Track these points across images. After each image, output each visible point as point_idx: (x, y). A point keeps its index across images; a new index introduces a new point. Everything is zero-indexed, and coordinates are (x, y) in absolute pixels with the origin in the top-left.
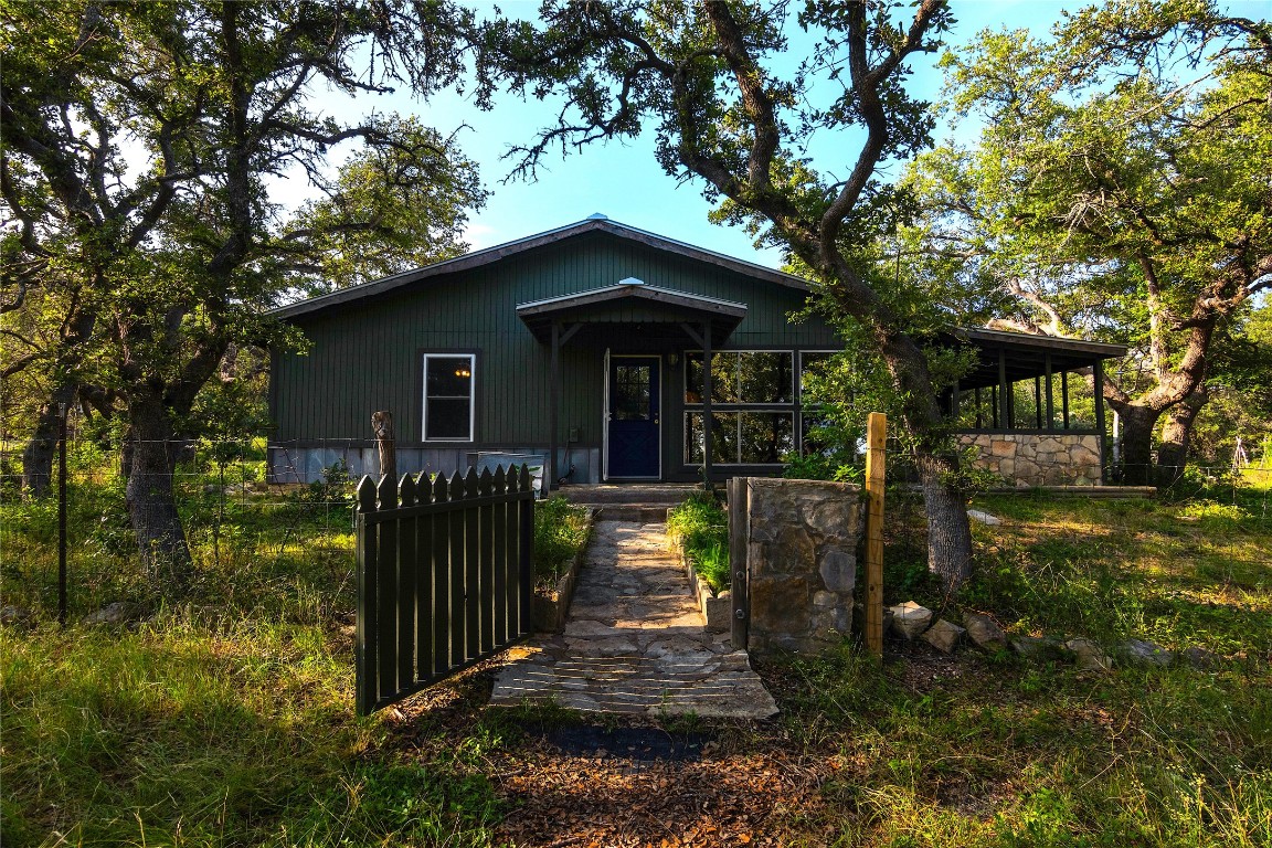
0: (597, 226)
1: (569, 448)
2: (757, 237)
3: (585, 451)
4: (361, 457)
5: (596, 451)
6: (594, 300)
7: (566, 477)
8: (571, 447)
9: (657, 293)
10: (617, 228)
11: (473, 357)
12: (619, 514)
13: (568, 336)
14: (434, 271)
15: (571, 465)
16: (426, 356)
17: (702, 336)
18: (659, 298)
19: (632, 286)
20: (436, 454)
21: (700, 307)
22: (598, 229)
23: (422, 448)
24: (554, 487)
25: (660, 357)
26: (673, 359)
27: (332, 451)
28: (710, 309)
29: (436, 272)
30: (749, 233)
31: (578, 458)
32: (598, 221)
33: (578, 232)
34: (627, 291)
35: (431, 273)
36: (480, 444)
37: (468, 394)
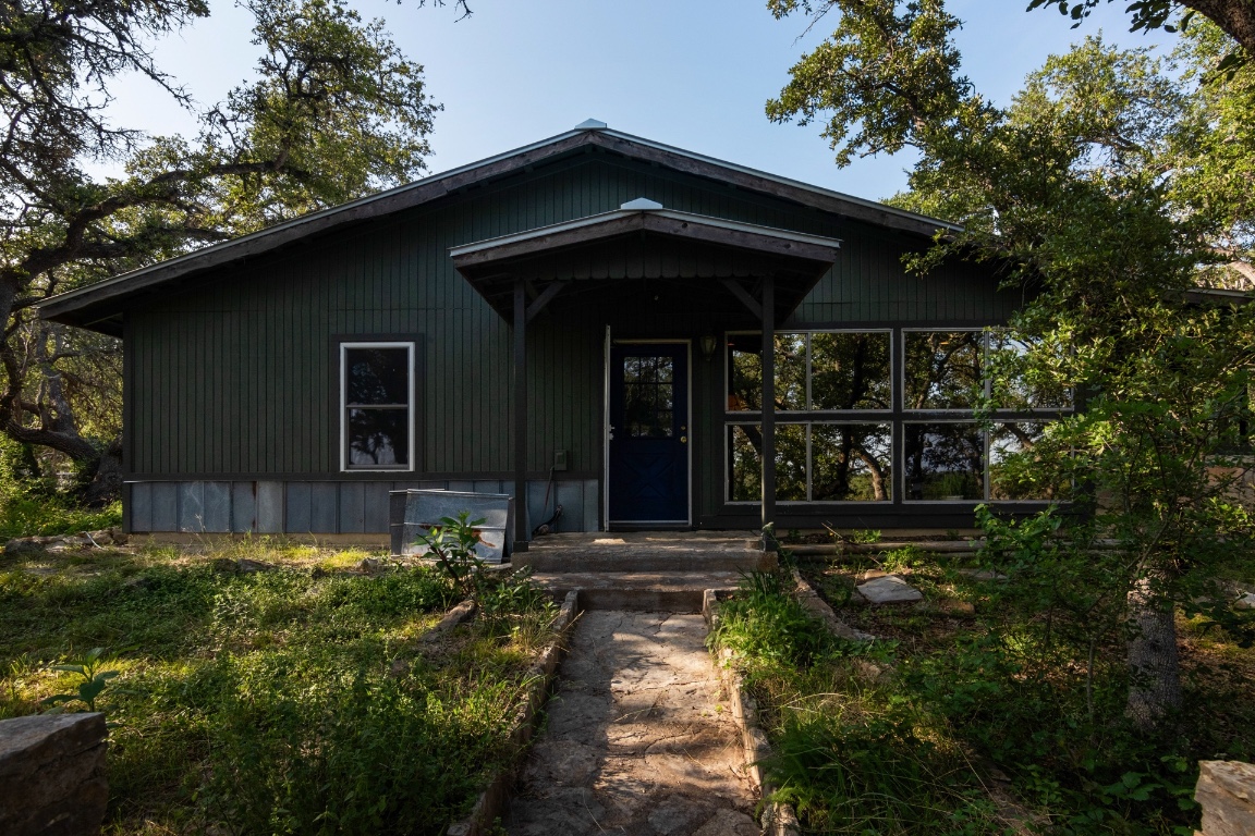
0: (591, 139)
1: (554, 479)
2: (843, 144)
3: (579, 483)
4: (255, 494)
5: (594, 483)
6: (579, 238)
7: (549, 523)
8: (556, 478)
9: (685, 224)
10: (621, 141)
11: (411, 346)
12: (622, 599)
13: (540, 302)
14: (347, 214)
15: (556, 504)
16: (343, 346)
17: (760, 301)
18: (688, 232)
19: (643, 213)
20: (360, 489)
21: (759, 245)
22: (592, 144)
23: (339, 480)
24: (521, 546)
25: (688, 341)
26: (709, 345)
27: (214, 486)
28: (775, 249)
29: (349, 217)
30: (830, 139)
31: (568, 494)
32: (592, 131)
33: (561, 149)
34: (635, 221)
35: (341, 219)
36: (424, 475)
37: (406, 401)
